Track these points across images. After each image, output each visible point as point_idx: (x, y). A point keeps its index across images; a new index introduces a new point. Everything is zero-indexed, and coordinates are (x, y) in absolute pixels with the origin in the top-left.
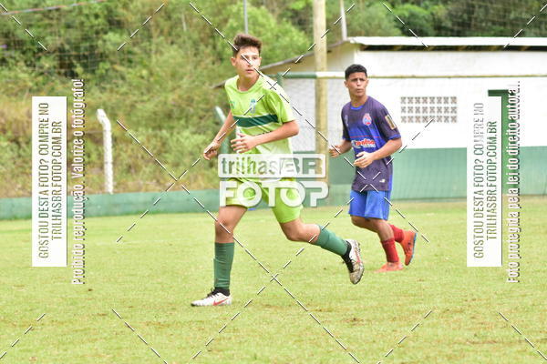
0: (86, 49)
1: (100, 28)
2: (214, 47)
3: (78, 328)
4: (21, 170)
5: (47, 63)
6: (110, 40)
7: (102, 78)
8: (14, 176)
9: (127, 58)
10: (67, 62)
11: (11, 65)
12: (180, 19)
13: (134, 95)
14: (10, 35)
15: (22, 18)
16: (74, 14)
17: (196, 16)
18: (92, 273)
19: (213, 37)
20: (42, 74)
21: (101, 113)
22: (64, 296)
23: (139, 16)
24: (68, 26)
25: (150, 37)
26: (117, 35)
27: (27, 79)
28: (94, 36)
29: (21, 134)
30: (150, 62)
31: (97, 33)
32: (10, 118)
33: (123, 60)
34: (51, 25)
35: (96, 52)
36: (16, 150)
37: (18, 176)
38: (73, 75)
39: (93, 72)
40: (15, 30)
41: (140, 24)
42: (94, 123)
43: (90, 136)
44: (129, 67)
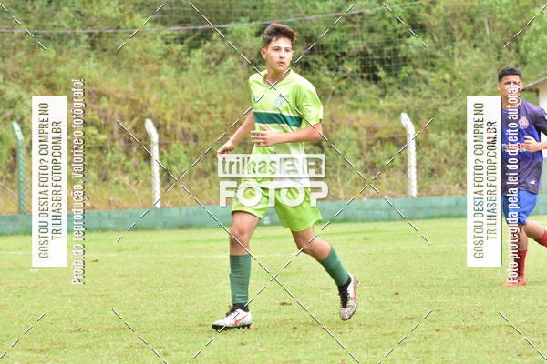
0: (389, 53)
1: (403, 31)
2: (517, 51)
3: (385, 330)
5: (350, 67)
6: (412, 44)
7: (405, 82)
9: (430, 62)
10: (371, 66)
11: (314, 69)
12: (482, 23)
13: (438, 98)
14: (314, 39)
15: (325, 22)
16: (377, 18)
17: (499, 20)
18: (398, 277)
19: (515, 40)
20: (345, 78)
21: (404, 116)
22: (371, 299)
23: (441, 20)
24: (371, 30)
25: (453, 40)
26: (420, 40)
27: (330, 84)
28: (398, 39)
30: (453, 66)
31: (400, 37)
33: (426, 63)
34: (354, 29)
35: (400, 55)
38: (376, 79)
39: (396, 75)
40: (318, 34)
41: (442, 28)
42: (397, 127)
43: (393, 140)
44: (432, 71)
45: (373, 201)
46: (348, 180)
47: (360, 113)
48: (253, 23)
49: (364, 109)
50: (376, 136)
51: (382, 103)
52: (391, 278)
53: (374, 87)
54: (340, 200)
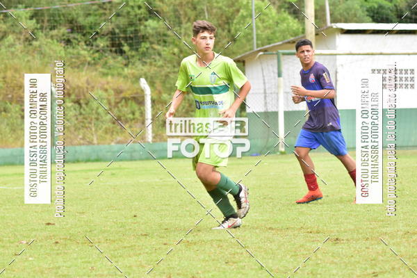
0: (132, 33)
1: (142, 16)
2: (229, 31)
3: (126, 244)
4: (81, 124)
5: (102, 43)
6: (149, 26)
7: (144, 54)
8: (77, 129)
9: (163, 39)
10: (117, 42)
11: (74, 44)
12: (203, 10)
13: (168, 67)
14: (74, 22)
15: (83, 9)
17: (215, 8)
18: (137, 203)
19: (228, 23)
20: (98, 51)
21: (143, 81)
22: (115, 220)
23: (171, 7)
24: (118, 15)
25: (180, 23)
26: (155, 22)
27: (87, 55)
28: (138, 22)
29: (82, 97)
30: (180, 42)
31: (140, 20)
32: (74, 85)
33: (160, 40)
34: (105, 14)
35: (139, 34)
36: (78, 109)
37: (79, 129)
38: (122, 52)
39: (137, 50)
40: (77, 18)
41: (172, 14)
42: (137, 89)
43: (134, 99)
44: (164, 46)
45: (119, 146)
46: (100, 129)
47: (109, 78)
48: (28, 9)
49: (113, 75)
50: (122, 95)
51: (126, 71)
52: (131, 204)
53: (120, 58)
54: (94, 144)
